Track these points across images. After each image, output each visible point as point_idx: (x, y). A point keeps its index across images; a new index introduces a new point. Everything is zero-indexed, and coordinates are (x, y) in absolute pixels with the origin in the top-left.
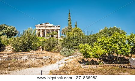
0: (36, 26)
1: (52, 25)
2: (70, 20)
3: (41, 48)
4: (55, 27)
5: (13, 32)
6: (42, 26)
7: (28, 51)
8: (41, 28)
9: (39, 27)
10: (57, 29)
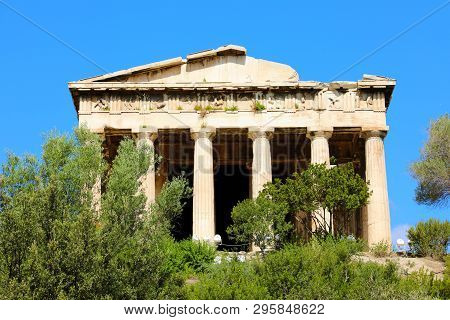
0: (78, 95)
1: (280, 74)
4: (325, 98)
6: (155, 95)
8: (145, 120)
9: (115, 105)
10: (346, 122)
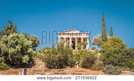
0: (58, 34)
1: (78, 32)
2: (104, 25)
3: (77, 64)
4: (83, 34)
5: (36, 42)
6: (66, 34)
7: (64, 68)
9: (62, 35)
10: (85, 37)
